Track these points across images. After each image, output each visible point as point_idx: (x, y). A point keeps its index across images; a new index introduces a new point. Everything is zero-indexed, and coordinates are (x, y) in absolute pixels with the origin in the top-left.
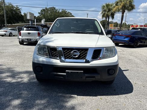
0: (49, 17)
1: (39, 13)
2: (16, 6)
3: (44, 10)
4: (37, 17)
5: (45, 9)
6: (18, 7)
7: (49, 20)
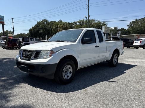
0: (139, 29)
1: (128, 26)
2: (102, 22)
3: (133, 22)
4: (127, 29)
5: (135, 21)
6: (105, 23)
7: (138, 32)
